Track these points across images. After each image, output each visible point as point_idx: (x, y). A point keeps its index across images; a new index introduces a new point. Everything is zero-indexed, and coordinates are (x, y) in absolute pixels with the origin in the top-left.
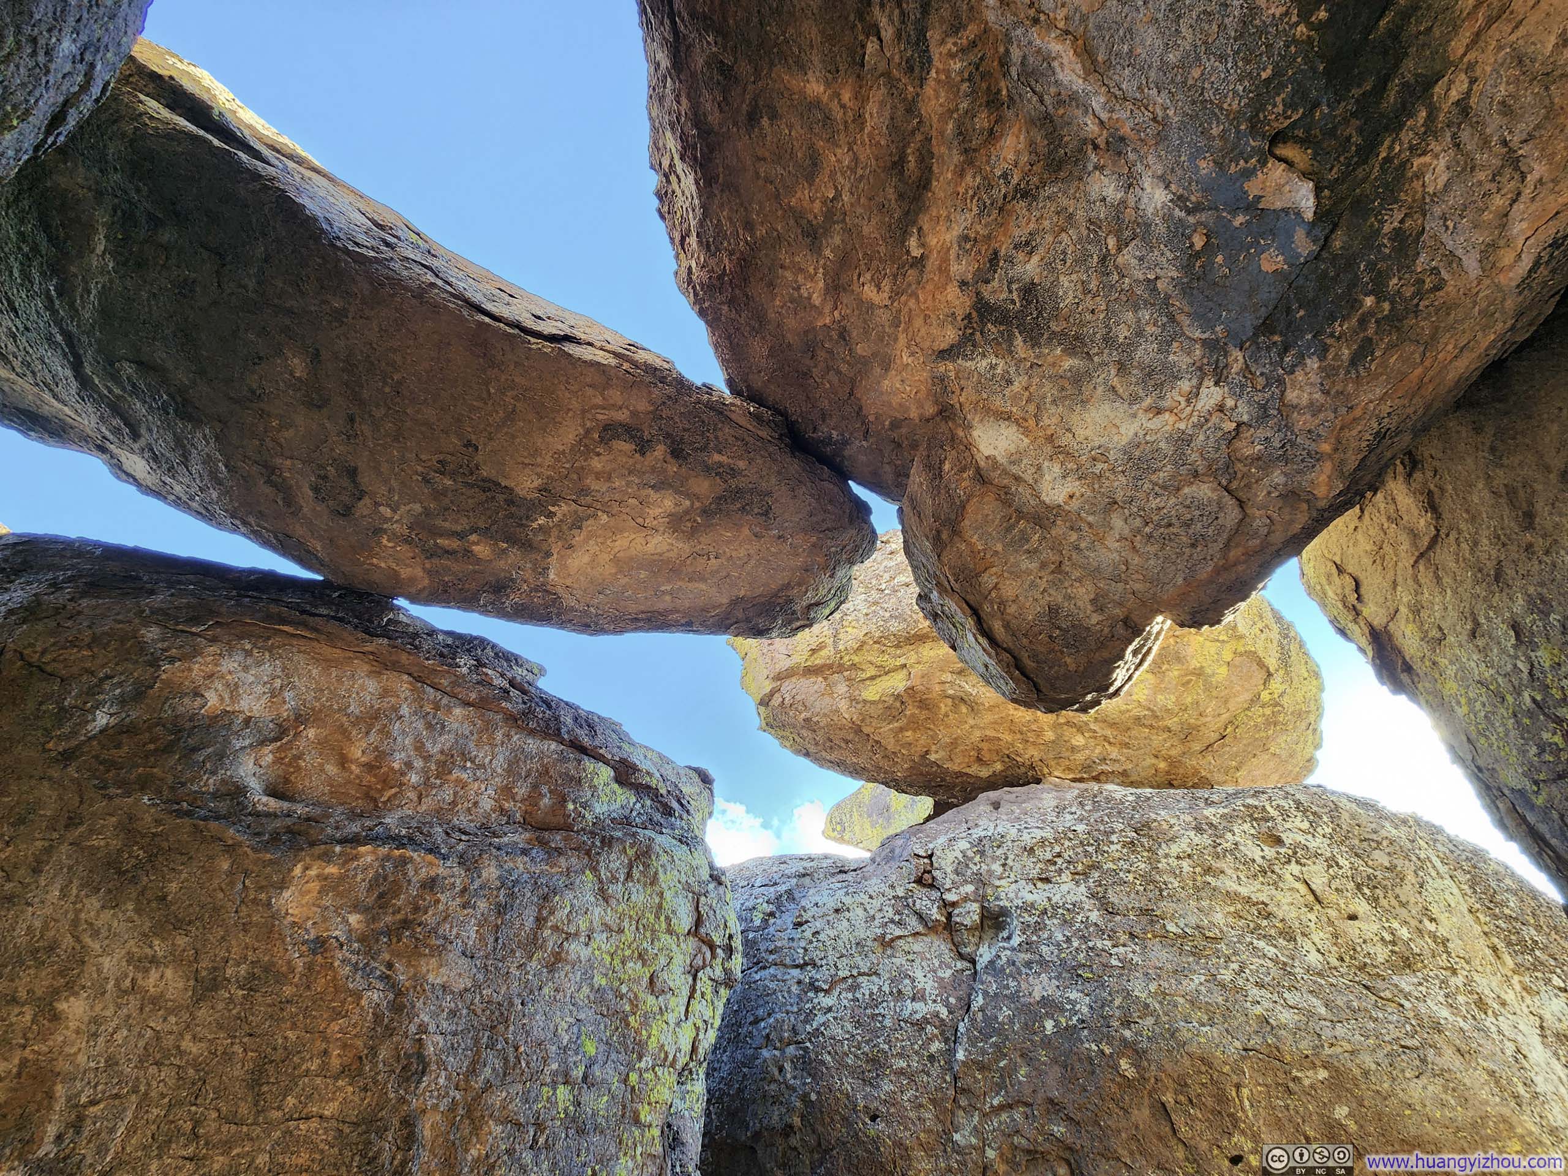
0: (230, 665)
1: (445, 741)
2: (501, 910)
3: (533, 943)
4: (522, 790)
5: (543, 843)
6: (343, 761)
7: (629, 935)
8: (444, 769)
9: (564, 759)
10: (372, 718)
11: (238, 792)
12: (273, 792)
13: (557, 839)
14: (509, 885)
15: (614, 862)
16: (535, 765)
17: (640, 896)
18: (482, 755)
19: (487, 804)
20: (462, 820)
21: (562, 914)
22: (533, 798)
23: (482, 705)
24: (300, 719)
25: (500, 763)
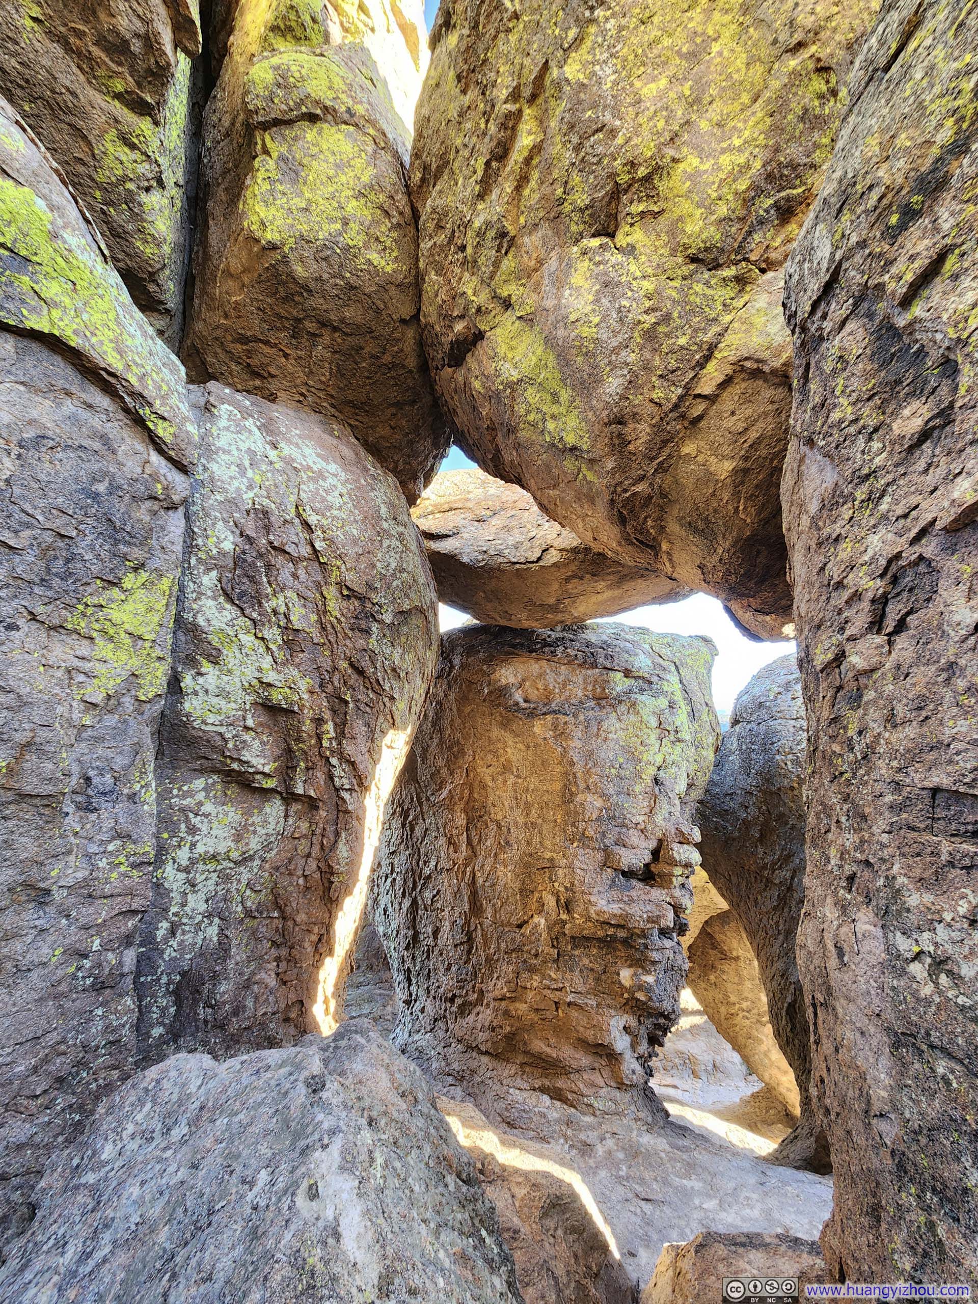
0: (503, 671)
1: (562, 677)
2: (586, 727)
3: (598, 735)
4: (590, 688)
5: (599, 704)
6: (538, 689)
7: (631, 730)
8: (564, 686)
9: (602, 675)
10: (540, 676)
11: (517, 704)
12: (525, 701)
13: (603, 703)
14: (588, 721)
15: (623, 708)
16: (592, 679)
17: (633, 718)
18: (574, 679)
19: (580, 694)
20: (573, 701)
21: (605, 727)
22: (594, 690)
23: (569, 663)
24: (524, 680)
25: (581, 680)
